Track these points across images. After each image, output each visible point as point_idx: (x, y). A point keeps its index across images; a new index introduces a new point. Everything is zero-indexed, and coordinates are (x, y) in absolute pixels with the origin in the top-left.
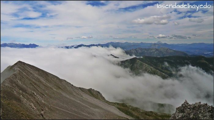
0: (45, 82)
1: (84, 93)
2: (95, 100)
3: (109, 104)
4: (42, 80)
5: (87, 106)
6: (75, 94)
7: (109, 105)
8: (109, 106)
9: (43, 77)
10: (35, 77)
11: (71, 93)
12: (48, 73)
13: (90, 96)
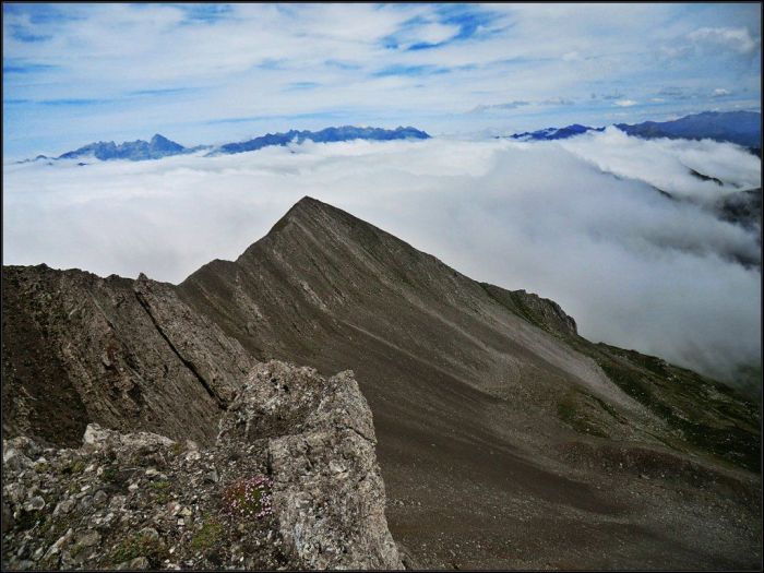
0: (361, 258)
1: (493, 301)
2: (527, 327)
3: (576, 350)
4: (357, 252)
5: (476, 341)
6: (452, 301)
7: (575, 353)
8: (572, 356)
9: (362, 245)
10: (336, 244)
11: (437, 299)
12: (382, 232)
13: (514, 313)
